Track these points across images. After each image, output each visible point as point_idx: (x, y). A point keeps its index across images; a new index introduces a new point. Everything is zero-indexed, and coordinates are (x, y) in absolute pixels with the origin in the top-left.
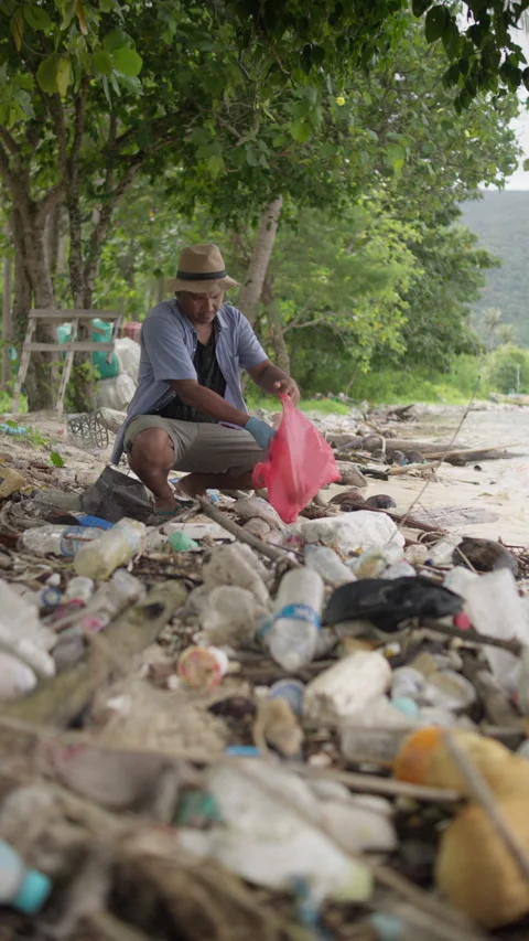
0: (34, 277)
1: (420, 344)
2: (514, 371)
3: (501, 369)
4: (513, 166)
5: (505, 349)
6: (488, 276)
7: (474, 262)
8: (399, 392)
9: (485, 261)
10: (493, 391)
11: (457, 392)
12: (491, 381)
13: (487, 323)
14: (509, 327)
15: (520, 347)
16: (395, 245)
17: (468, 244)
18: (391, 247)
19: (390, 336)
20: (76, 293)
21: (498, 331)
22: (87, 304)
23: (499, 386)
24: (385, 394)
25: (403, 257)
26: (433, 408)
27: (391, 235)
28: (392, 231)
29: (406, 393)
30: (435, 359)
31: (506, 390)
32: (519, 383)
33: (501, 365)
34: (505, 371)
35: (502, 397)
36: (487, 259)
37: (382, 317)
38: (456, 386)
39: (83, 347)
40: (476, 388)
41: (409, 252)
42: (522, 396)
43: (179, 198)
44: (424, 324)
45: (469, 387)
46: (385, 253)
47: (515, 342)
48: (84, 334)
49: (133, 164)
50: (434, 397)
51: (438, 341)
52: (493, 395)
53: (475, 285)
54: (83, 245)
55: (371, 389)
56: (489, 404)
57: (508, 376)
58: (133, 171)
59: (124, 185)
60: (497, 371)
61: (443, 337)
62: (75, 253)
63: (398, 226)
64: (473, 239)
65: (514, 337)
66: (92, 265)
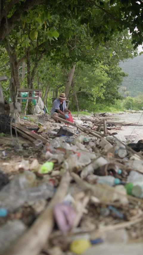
0: (16, 80)
1: (107, 97)
2: (130, 104)
3: (127, 103)
4: (137, 54)
5: (128, 98)
6: (124, 79)
7: (121, 75)
8: (101, 109)
9: (124, 75)
10: (124, 109)
11: (115, 109)
12: (124, 107)
13: (123, 91)
14: (128, 92)
15: (131, 97)
16: (102, 71)
17: (119, 70)
18: (101, 72)
19: (101, 95)
20: (29, 85)
21: (125, 93)
22: (32, 88)
23: (126, 108)
24: (97, 110)
25: (104, 75)
26: (110, 113)
27: (101, 69)
28: (101, 68)
29: (102, 110)
30: (111, 101)
31: (128, 109)
32: (131, 107)
33: (126, 102)
34: (128, 104)
35: (127, 111)
36: (124, 74)
37: (99, 90)
38: (115, 108)
39: (30, 98)
40: (120, 108)
41: (106, 73)
42: (132, 110)
43: (53, 61)
44: (109, 92)
45: (118, 108)
46: (100, 74)
47: (130, 96)
48: (31, 95)
49: (43, 53)
50: (110, 111)
51: (112, 96)
52: (124, 110)
53: (121, 81)
54: (31, 73)
55: (93, 109)
56: (124, 112)
57: (128, 105)
58: (43, 54)
59: (41, 58)
60: (125, 104)
61: (113, 95)
62: (29, 75)
63: (103, 66)
64: (121, 69)
65: (130, 95)
66: (33, 78)
